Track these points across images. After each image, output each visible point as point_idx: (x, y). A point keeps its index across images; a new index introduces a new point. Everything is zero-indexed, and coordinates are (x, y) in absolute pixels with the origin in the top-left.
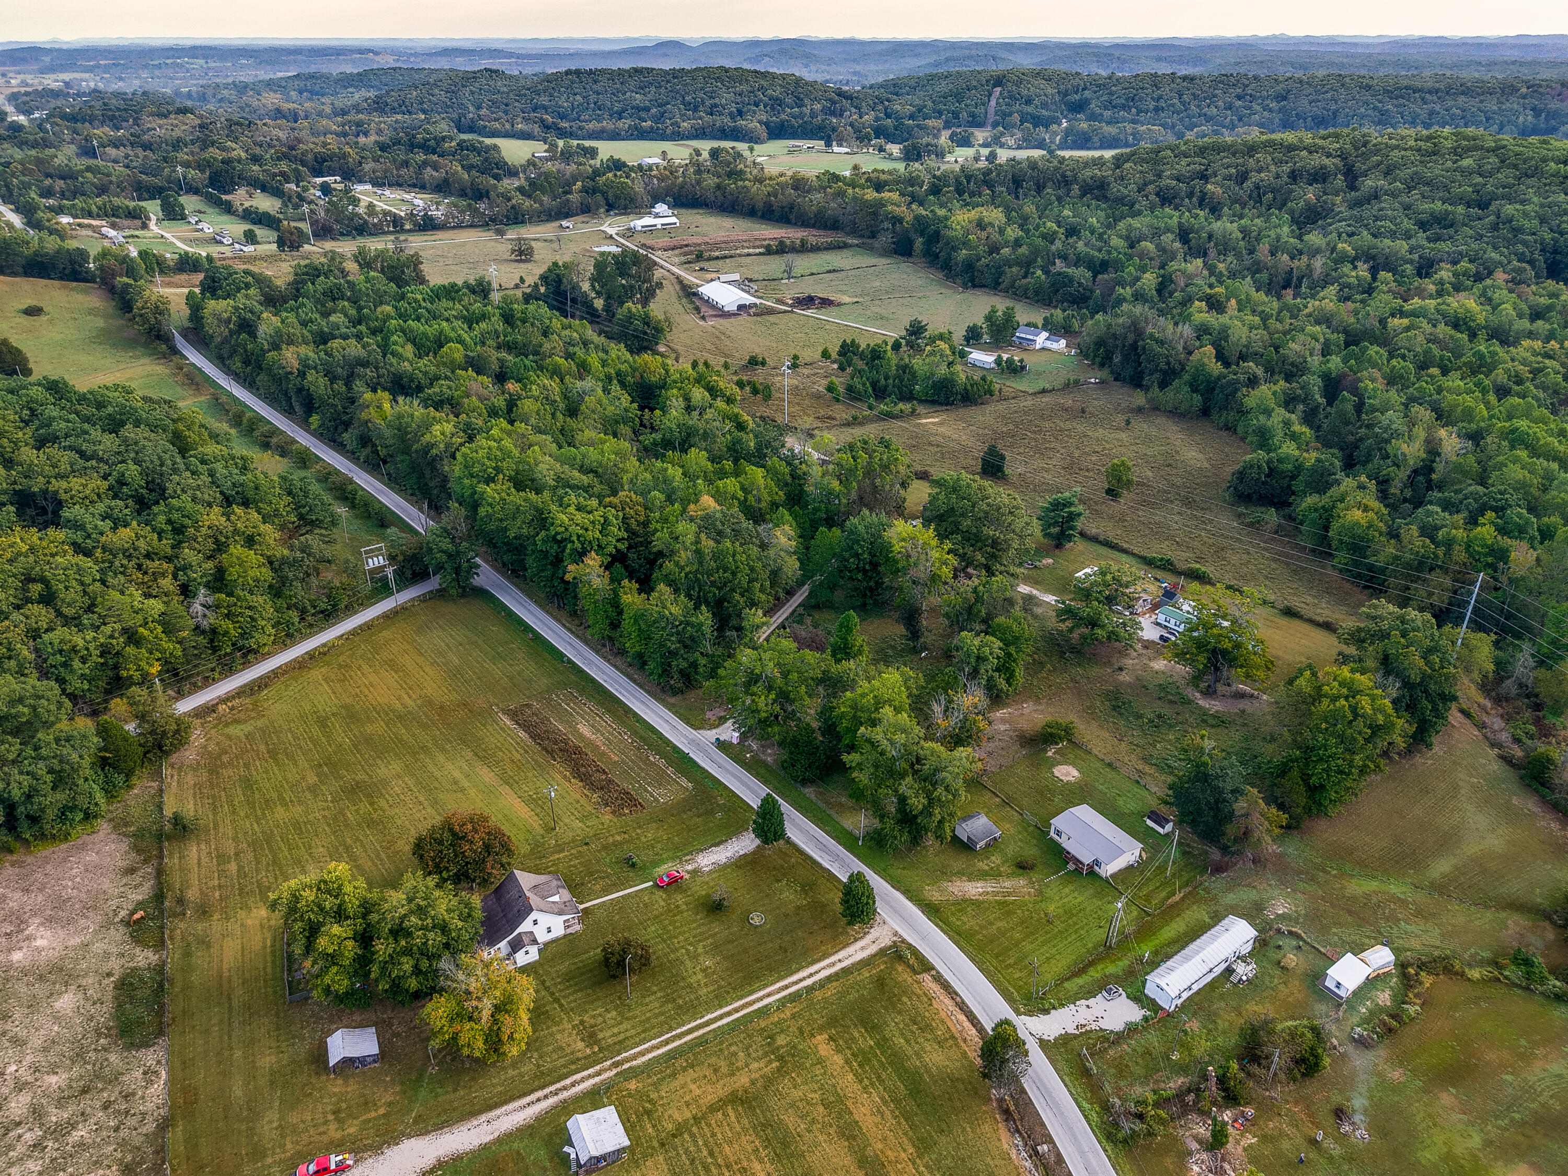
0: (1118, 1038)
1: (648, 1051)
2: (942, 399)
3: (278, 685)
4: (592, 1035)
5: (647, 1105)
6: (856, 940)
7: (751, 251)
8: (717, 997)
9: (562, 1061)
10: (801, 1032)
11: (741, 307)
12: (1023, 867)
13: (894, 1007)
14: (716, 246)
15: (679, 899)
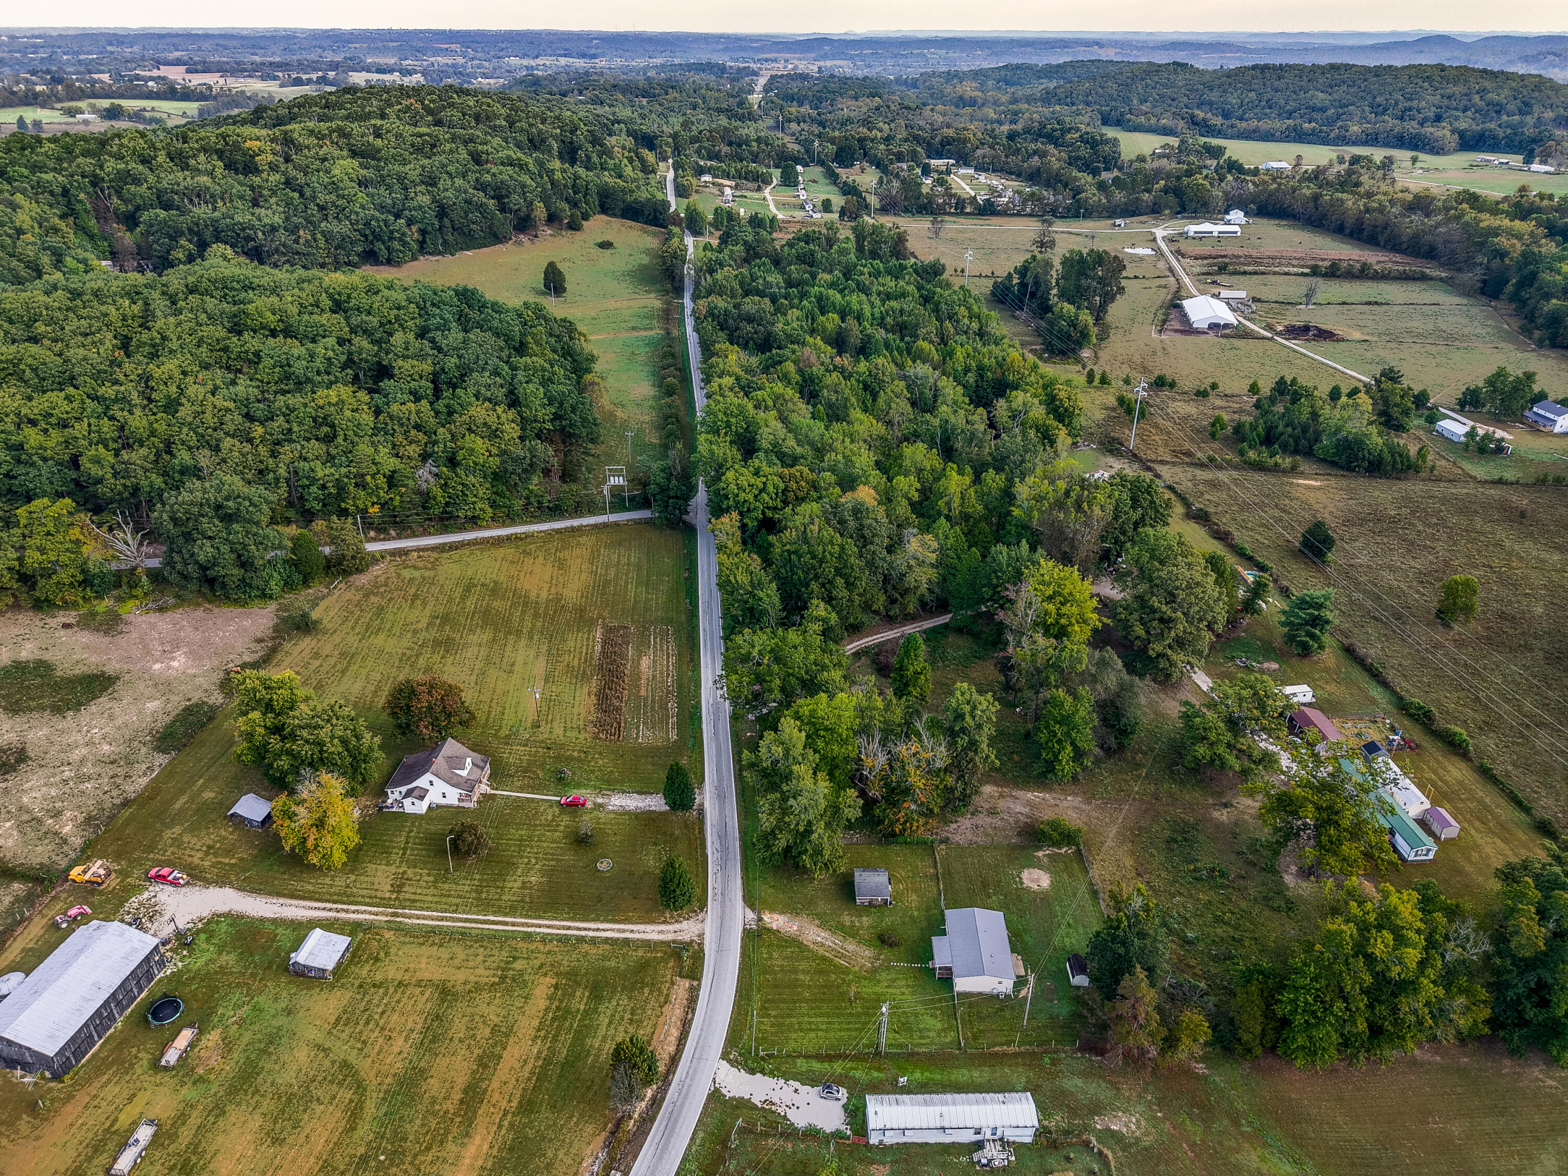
0: (790, 1133)
1: (425, 918)
2: (1343, 461)
3: (466, 551)
4: (402, 886)
5: (382, 955)
6: (664, 922)
7: (1291, 269)
8: (511, 907)
9: (365, 892)
10: (541, 967)
11: (1214, 327)
12: (884, 940)
13: (632, 990)
14: (1257, 261)
15: (566, 820)
